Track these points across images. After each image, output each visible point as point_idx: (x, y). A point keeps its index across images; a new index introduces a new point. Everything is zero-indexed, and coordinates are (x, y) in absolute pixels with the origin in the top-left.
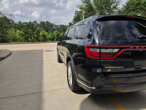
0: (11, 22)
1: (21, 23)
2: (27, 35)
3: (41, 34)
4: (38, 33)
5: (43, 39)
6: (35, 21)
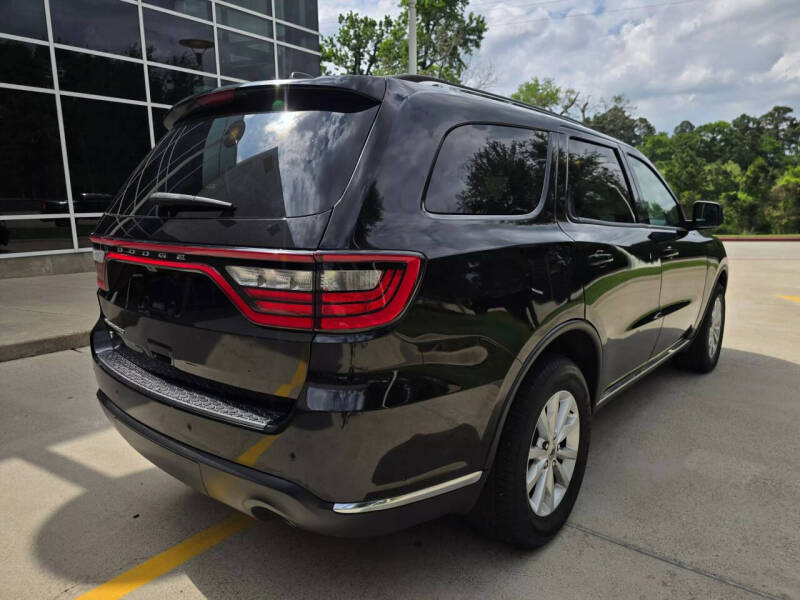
0: (638, 133)
1: (692, 127)
2: (686, 193)
3: (784, 186)
4: (760, 181)
5: (793, 218)
6: (777, 109)
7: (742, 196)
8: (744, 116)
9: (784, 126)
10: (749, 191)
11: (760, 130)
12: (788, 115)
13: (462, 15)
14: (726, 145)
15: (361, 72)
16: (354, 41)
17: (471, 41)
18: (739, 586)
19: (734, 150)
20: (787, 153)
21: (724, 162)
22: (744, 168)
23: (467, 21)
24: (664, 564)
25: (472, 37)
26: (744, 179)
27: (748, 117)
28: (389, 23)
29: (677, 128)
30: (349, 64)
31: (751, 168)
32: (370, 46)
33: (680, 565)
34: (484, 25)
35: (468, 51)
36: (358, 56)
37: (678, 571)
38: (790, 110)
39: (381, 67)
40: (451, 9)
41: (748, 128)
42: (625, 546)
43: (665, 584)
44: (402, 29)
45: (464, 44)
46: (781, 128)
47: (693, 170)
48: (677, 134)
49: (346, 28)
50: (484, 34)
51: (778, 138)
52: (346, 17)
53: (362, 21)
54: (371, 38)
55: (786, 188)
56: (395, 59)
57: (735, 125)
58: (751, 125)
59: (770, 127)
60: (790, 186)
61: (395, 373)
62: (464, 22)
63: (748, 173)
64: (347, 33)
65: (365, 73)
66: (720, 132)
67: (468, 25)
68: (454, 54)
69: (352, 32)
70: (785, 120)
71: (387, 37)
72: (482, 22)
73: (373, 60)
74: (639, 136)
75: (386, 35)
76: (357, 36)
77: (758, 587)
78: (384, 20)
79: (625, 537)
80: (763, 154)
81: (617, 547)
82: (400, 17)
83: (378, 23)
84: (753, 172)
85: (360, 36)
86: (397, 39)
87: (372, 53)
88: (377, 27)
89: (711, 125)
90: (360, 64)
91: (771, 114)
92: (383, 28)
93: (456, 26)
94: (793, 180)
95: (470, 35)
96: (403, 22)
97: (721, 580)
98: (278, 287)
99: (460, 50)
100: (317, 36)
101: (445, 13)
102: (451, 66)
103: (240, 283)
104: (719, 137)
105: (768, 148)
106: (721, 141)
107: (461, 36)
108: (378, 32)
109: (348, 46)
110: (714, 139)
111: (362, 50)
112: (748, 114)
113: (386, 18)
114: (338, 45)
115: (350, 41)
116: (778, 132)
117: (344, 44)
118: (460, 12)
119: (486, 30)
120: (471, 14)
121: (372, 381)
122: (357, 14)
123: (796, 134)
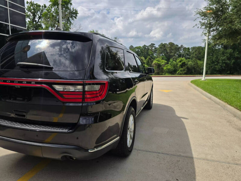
1: (133, 47)
3: (155, 63)
4: (149, 62)
5: (157, 71)
6: (152, 44)
7: (146, 66)
8: (145, 45)
9: (153, 48)
10: (147, 64)
11: (148, 49)
12: (154, 46)
13: (70, 8)
14: (141, 52)
15: (36, 21)
16: (33, 11)
17: (74, 16)
18: (172, 155)
19: (143, 54)
20: (154, 55)
21: (141, 57)
22: (146, 58)
23: (72, 10)
24: (156, 153)
25: (74, 15)
26: (146, 61)
27: (146, 46)
28: (45, 6)
29: (130, 47)
30: (31, 18)
31: (147, 58)
32: (39, 13)
33: (159, 153)
34: (77, 12)
35: (73, 19)
36: (34, 16)
37: (159, 154)
38: (154, 44)
39: (43, 20)
40: (66, 5)
41: (146, 48)
42: (147, 151)
43: (157, 158)
44: (50, 9)
45: (72, 17)
49: (29, 6)
50: (77, 15)
51: (152, 51)
52: (29, 2)
53: (35, 5)
54: (39, 10)
55: (155, 64)
56: (48, 18)
57: (143, 47)
58: (146, 47)
59: (150, 48)
60: (156, 63)
61: (99, 113)
62: (71, 10)
63: (147, 60)
64: (30, 8)
65: (37, 21)
66: (140, 49)
67: (72, 11)
68: (68, 20)
69: (32, 8)
70: (154, 47)
71: (45, 11)
72: (77, 11)
73: (40, 18)
75: (44, 10)
76: (34, 9)
77: (175, 154)
78: (43, 5)
79: (146, 149)
80: (149, 55)
81: (145, 152)
82: (50, 5)
83: (41, 6)
84: (148, 60)
85: (35, 9)
86: (49, 12)
87: (40, 15)
88: (41, 7)
89: (137, 47)
90: (35, 18)
91: (150, 45)
92: (43, 8)
93: (69, 11)
94: (157, 62)
95: (73, 14)
96: (51, 7)
97: (168, 154)
98: (70, 90)
99: (70, 18)
100: (25, 8)
101: (65, 7)
102: (68, 23)
103: (57, 90)
104: (139, 50)
105: (150, 54)
106: (140, 51)
107: (70, 14)
108: (42, 9)
109: (31, 12)
110: (138, 51)
111: (36, 14)
112: (146, 45)
113: (44, 5)
114: (27, 11)
115: (31, 10)
117: (29, 11)
118: (70, 7)
119: (78, 14)
120: (73, 8)
121: (95, 115)
122: (33, 2)
123: (156, 50)
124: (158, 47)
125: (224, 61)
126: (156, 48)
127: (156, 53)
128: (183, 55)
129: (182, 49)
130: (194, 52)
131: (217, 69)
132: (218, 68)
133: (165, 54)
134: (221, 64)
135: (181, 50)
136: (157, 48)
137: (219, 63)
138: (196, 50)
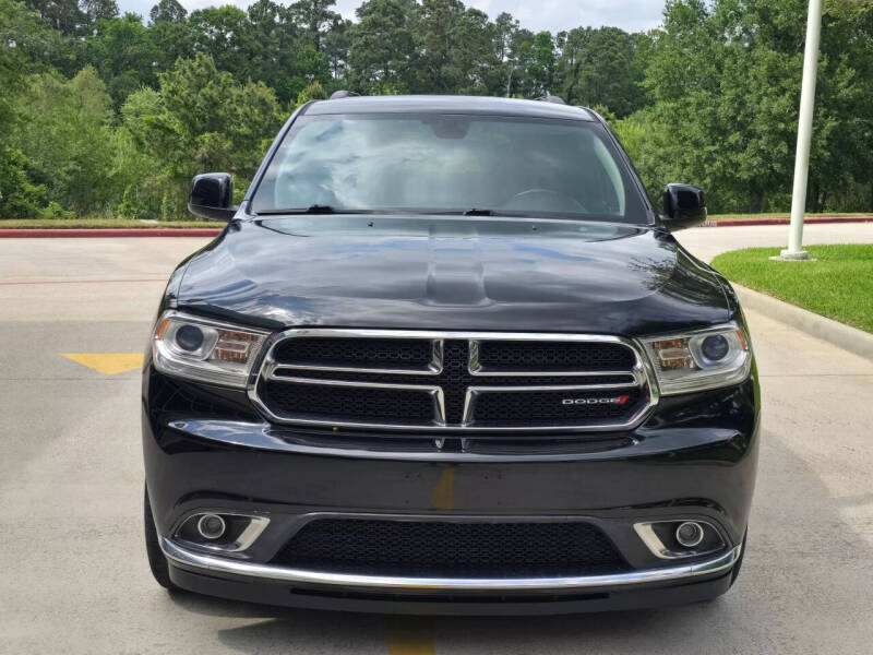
0: (84, 10)
1: (182, 11)
2: (207, 137)
9: (325, 26)
11: (291, 29)
12: (332, 8)
14: (241, 51)
41: (272, 24)
46: (321, 30)
47: (215, 94)
48: (156, 20)
57: (252, 16)
58: (277, 19)
66: (231, 26)
70: (327, 16)
74: (89, 16)
89: (214, 10)
106: (233, 42)
110: (221, 38)
116: (318, 37)
123: (345, 44)
124: (356, 21)
125: (782, 126)
126: (342, 26)
127: (343, 57)
128: (515, 78)
129: (507, 38)
130: (578, 65)
131: (745, 176)
132: (750, 168)
133: (401, 70)
134: (762, 143)
135: (500, 47)
136: (349, 23)
137: (751, 135)
138: (593, 53)
